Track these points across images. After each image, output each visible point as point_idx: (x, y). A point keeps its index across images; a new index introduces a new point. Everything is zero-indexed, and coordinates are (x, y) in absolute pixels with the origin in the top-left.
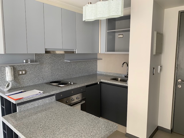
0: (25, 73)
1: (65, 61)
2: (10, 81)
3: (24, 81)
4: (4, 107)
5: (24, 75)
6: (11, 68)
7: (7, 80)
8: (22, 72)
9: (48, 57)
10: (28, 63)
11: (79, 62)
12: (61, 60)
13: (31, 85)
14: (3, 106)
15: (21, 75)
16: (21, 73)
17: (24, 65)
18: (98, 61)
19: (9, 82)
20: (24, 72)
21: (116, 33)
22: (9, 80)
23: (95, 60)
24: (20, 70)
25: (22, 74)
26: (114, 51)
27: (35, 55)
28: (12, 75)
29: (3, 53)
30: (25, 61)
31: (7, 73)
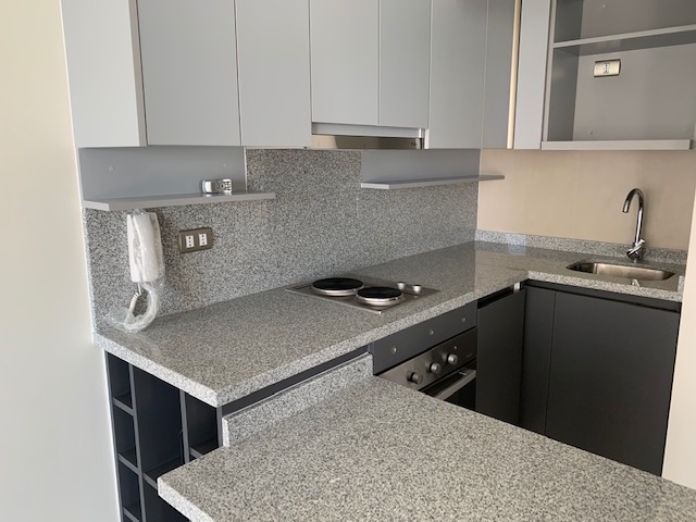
0: (209, 246)
1: (363, 185)
2: (147, 283)
3: (206, 280)
4: (133, 412)
5: (204, 254)
6: (153, 222)
7: (135, 278)
8: (197, 240)
9: (301, 169)
10: (223, 193)
11: (413, 189)
12: (349, 184)
13: (232, 296)
14: (120, 404)
15: (191, 250)
16: (190, 242)
17: (203, 207)
18: (483, 187)
19: (147, 288)
20: (203, 240)
21: (581, 58)
22: (145, 279)
23: (471, 180)
24: (189, 231)
25: (197, 248)
26: (570, 139)
27: (249, 159)
28: (157, 252)
29: (138, 145)
30: (207, 187)
31: (137, 244)
